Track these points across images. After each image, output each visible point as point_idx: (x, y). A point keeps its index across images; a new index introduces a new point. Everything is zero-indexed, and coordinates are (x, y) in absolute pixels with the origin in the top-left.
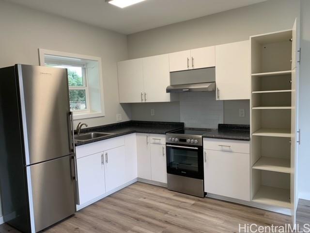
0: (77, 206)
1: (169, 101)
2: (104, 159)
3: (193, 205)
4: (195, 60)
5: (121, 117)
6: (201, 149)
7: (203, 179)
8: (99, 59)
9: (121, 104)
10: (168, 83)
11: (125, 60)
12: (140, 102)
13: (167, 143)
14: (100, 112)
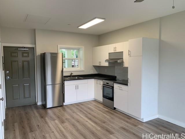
0: (64, 103)
1: (108, 66)
2: (77, 87)
3: (106, 111)
4: (117, 48)
5: (93, 72)
6: (113, 87)
7: (113, 101)
8: (83, 47)
9: (93, 66)
10: (108, 58)
11: (95, 47)
12: (99, 65)
13: (103, 84)
14: (82, 69)
